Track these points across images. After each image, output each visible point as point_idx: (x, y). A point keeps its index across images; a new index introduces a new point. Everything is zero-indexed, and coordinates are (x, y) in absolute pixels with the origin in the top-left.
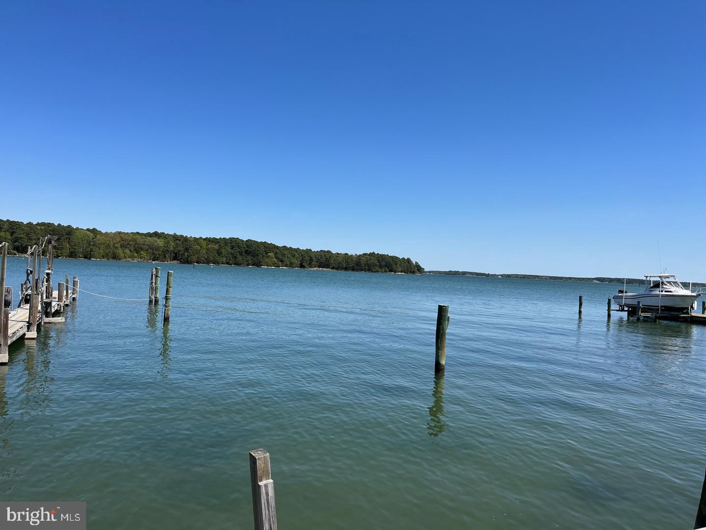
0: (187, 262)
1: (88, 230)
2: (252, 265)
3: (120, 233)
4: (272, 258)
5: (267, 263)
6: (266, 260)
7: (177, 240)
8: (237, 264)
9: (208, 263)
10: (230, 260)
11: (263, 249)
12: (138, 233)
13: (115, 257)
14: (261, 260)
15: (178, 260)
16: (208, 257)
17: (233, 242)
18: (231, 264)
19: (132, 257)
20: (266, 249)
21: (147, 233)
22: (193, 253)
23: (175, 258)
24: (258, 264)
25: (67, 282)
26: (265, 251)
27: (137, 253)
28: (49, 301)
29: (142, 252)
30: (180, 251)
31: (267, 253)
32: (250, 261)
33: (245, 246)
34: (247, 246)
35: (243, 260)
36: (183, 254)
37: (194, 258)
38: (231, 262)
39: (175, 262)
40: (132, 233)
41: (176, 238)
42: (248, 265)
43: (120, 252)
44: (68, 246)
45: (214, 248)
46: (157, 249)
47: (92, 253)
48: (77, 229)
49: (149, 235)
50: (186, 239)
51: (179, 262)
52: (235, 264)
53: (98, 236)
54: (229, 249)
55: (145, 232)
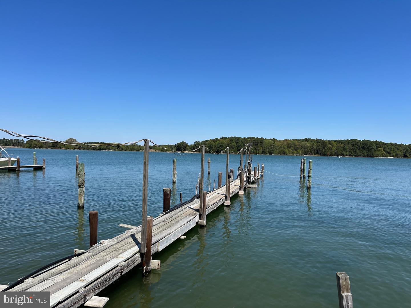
0: (324, 155)
1: (271, 139)
2: (367, 156)
3: (286, 140)
4: (382, 151)
5: (378, 154)
6: (378, 153)
7: (318, 142)
8: (356, 156)
9: (337, 155)
10: (352, 153)
11: (374, 145)
12: (296, 140)
13: (284, 153)
14: (374, 152)
15: (319, 154)
16: (337, 152)
17: (354, 143)
18: (352, 156)
19: (293, 153)
20: (377, 146)
22: (328, 150)
23: (317, 153)
24: (372, 156)
25: (259, 167)
26: (377, 147)
27: (296, 151)
28: (249, 176)
29: (298, 150)
30: (320, 149)
31: (377, 148)
32: (366, 154)
33: (362, 144)
34: (364, 144)
35: (361, 153)
36: (322, 151)
37: (329, 153)
38: (352, 155)
39: (317, 155)
40: (293, 140)
41: (317, 141)
42: (364, 156)
43: (287, 150)
44: (261, 148)
45: (341, 146)
46: (307, 148)
47: (273, 151)
48: (266, 139)
49: (302, 140)
50: (323, 142)
51: (319, 155)
52: (355, 156)
53: (275, 142)
54: (351, 146)
55: (300, 139)
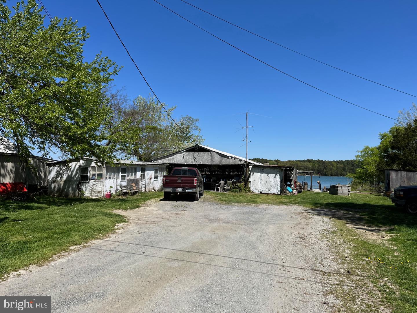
0: (325, 175)
1: (275, 160)
3: (290, 161)
9: (337, 175)
12: (299, 161)
16: (337, 172)
21: (303, 160)
22: (329, 170)
23: (319, 173)
30: (321, 169)
36: (323, 171)
40: (296, 161)
41: (319, 162)
45: (340, 167)
50: (324, 162)
51: (321, 175)
54: (350, 166)
